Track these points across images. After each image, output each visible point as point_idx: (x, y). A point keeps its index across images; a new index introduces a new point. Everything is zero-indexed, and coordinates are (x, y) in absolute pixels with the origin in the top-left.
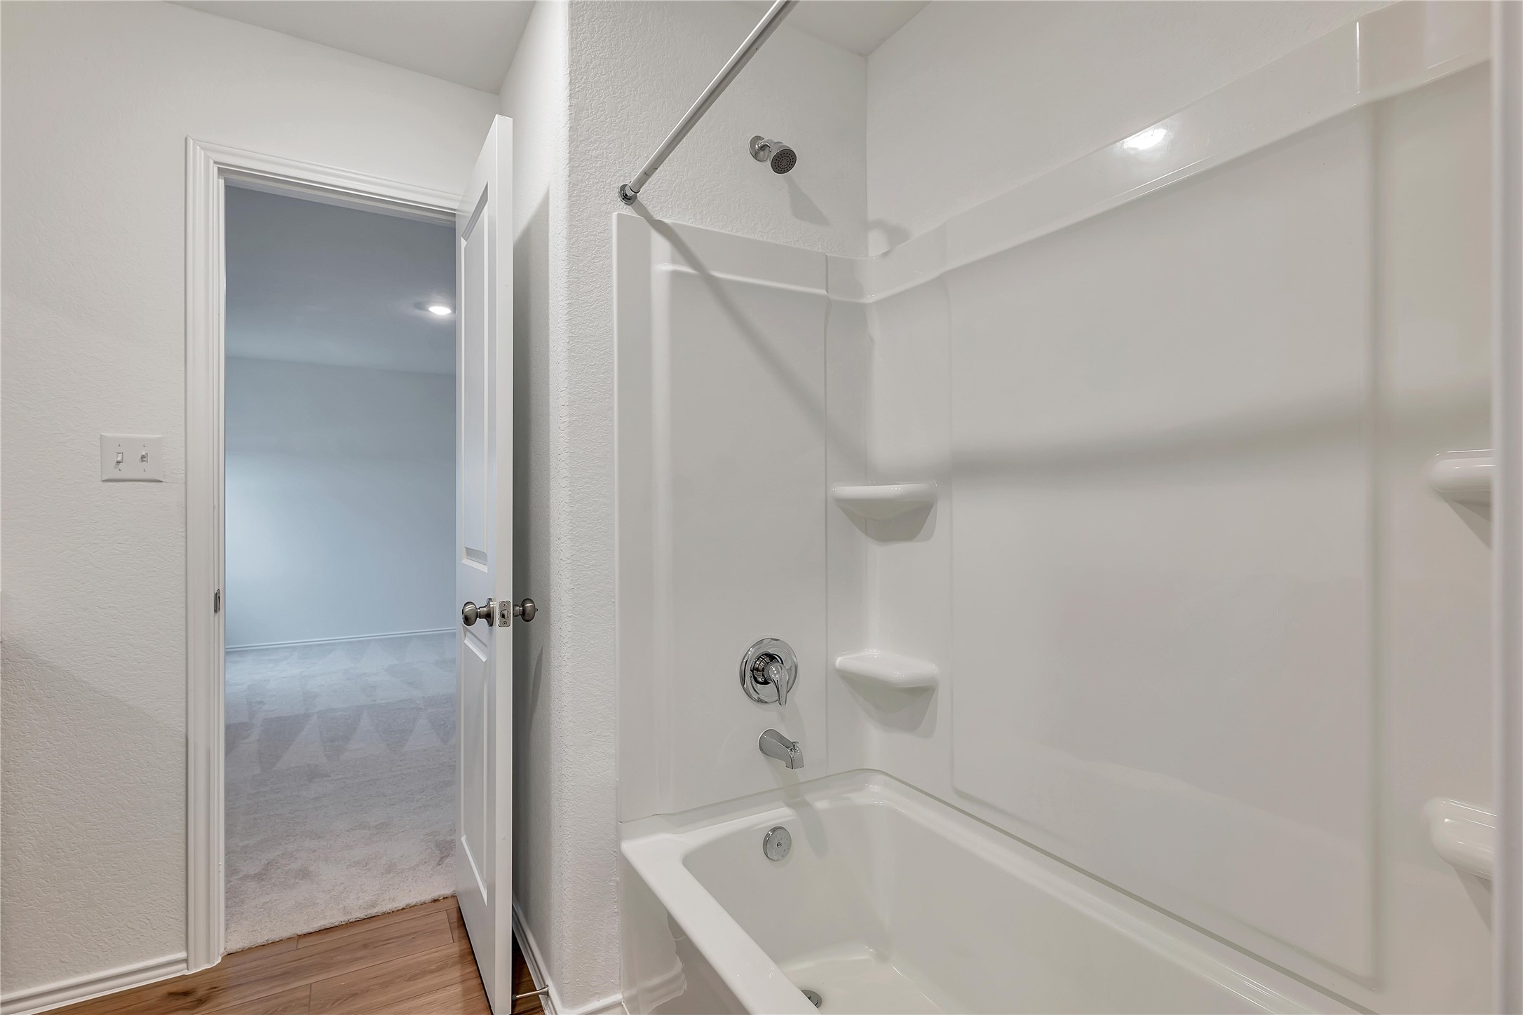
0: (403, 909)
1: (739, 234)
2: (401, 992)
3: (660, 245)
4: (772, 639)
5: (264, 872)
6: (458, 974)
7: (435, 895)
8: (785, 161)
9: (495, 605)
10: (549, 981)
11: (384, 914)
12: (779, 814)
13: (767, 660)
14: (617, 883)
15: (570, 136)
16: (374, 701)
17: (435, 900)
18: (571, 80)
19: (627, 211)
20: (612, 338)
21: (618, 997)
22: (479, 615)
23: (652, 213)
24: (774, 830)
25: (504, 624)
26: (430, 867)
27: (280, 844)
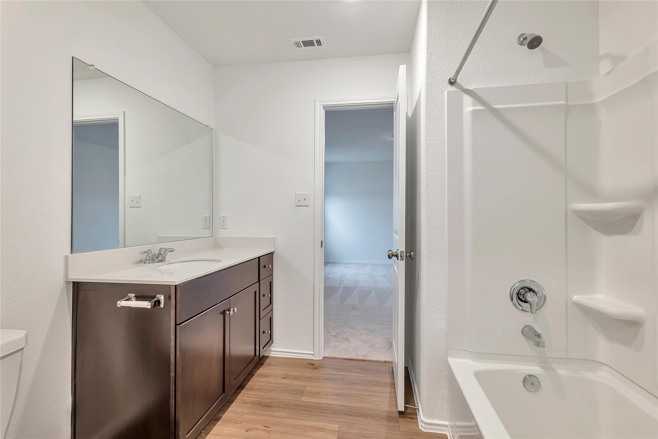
0: (375, 361)
1: (511, 85)
2: (370, 388)
3: (467, 99)
4: (531, 280)
5: (336, 335)
6: (389, 390)
7: (386, 360)
8: (536, 42)
9: (399, 252)
10: (420, 405)
11: (368, 360)
12: (534, 369)
13: (527, 290)
14: (446, 374)
15: (427, 65)
16: (377, 286)
17: (385, 362)
18: (428, 42)
19: (452, 88)
20: (445, 144)
21: (447, 423)
22: (393, 255)
23: (464, 86)
24: (530, 376)
25: (402, 259)
26: (386, 350)
27: (342, 328)
